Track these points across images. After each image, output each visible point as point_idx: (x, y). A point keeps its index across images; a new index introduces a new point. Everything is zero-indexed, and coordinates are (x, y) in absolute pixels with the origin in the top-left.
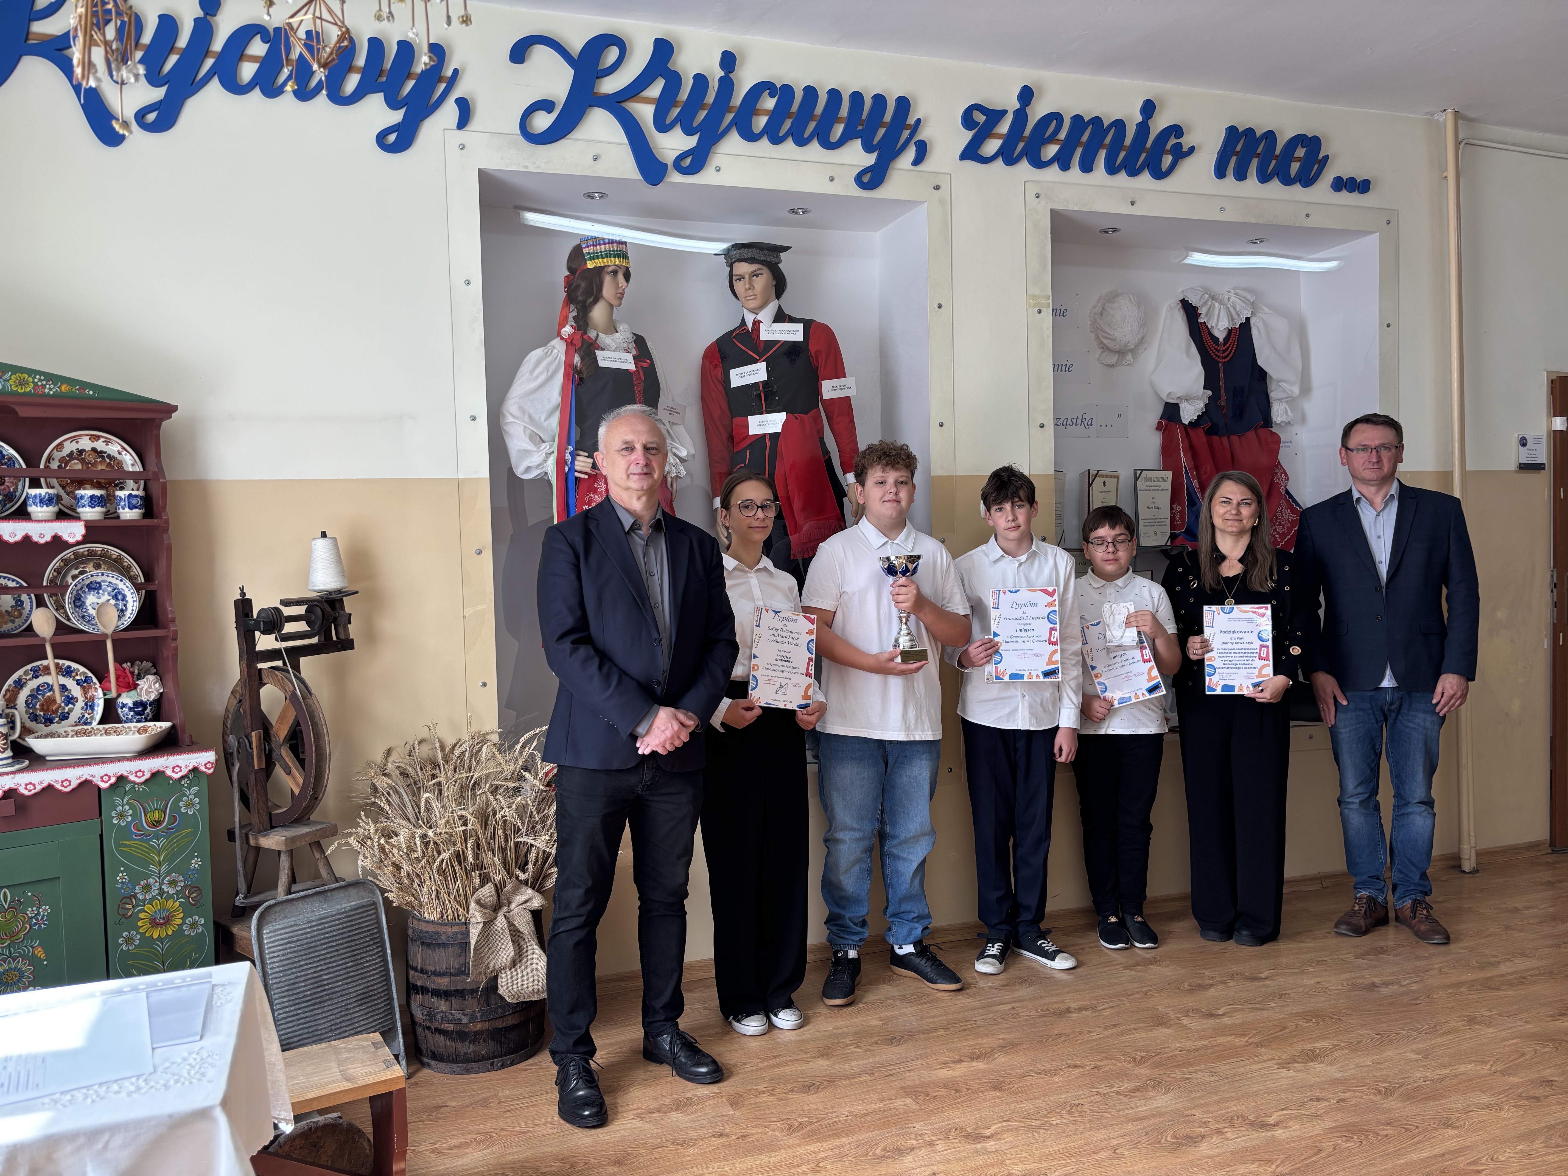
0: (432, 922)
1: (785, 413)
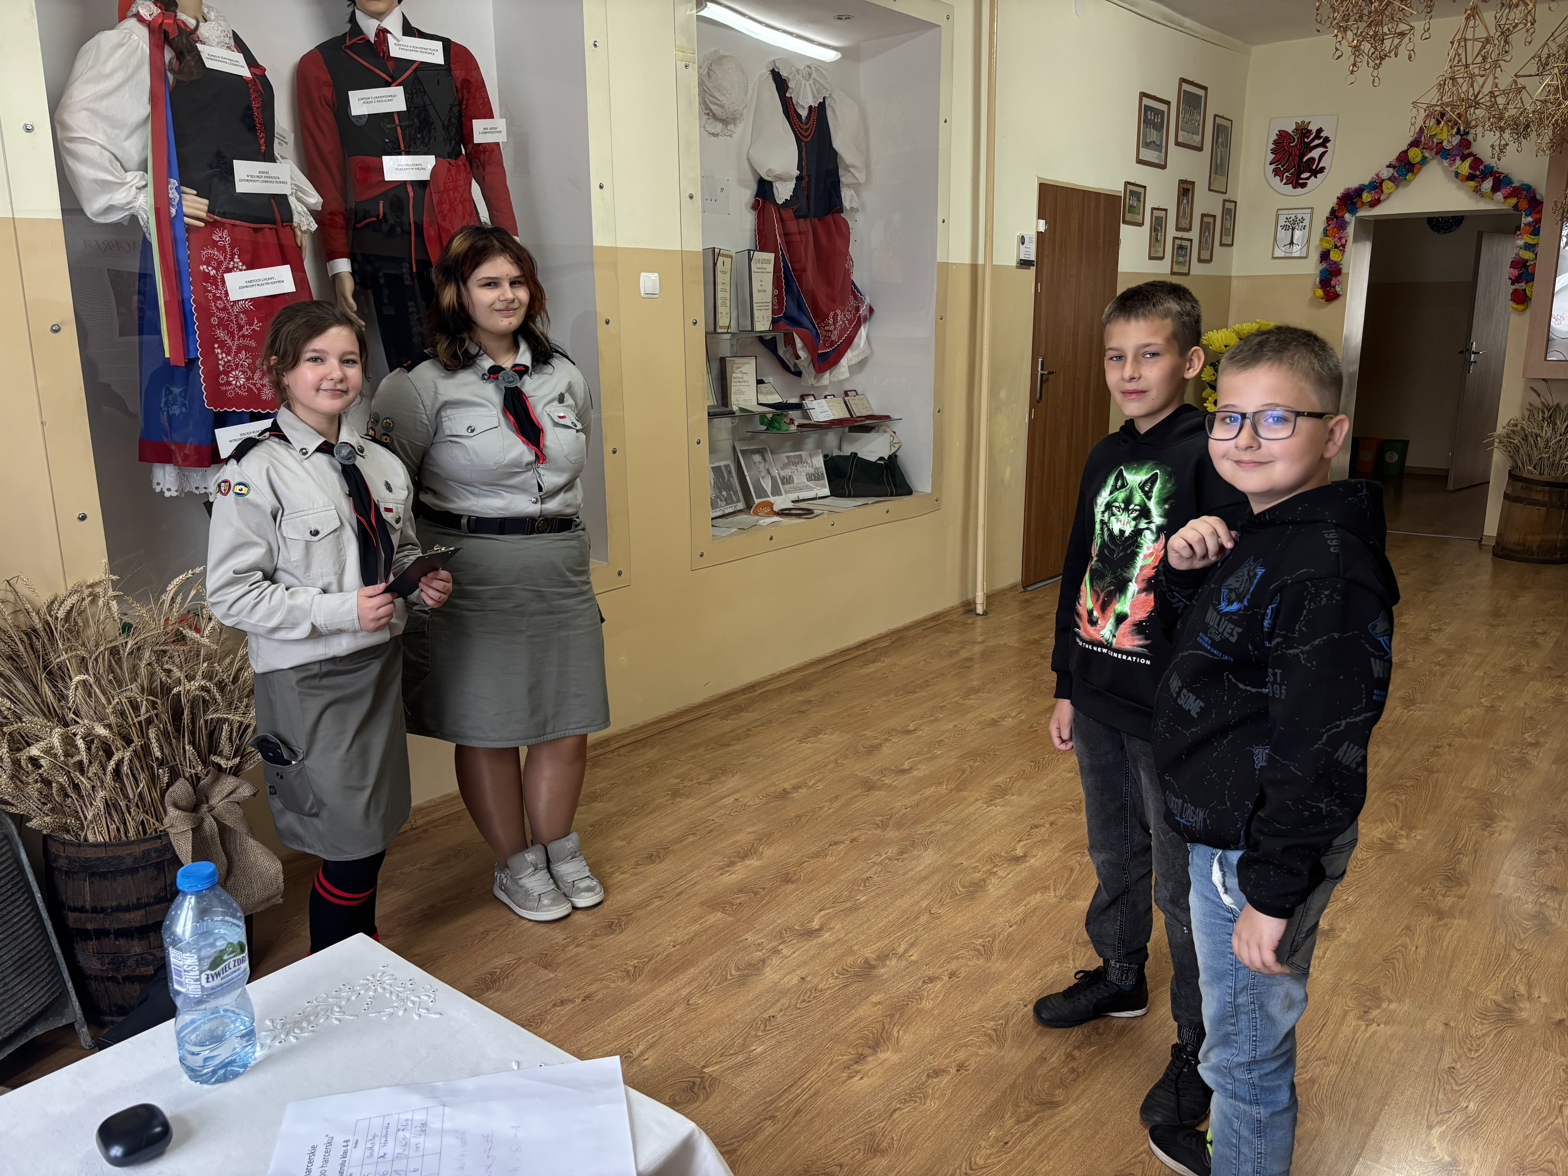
0: (105, 845)
1: (433, 157)
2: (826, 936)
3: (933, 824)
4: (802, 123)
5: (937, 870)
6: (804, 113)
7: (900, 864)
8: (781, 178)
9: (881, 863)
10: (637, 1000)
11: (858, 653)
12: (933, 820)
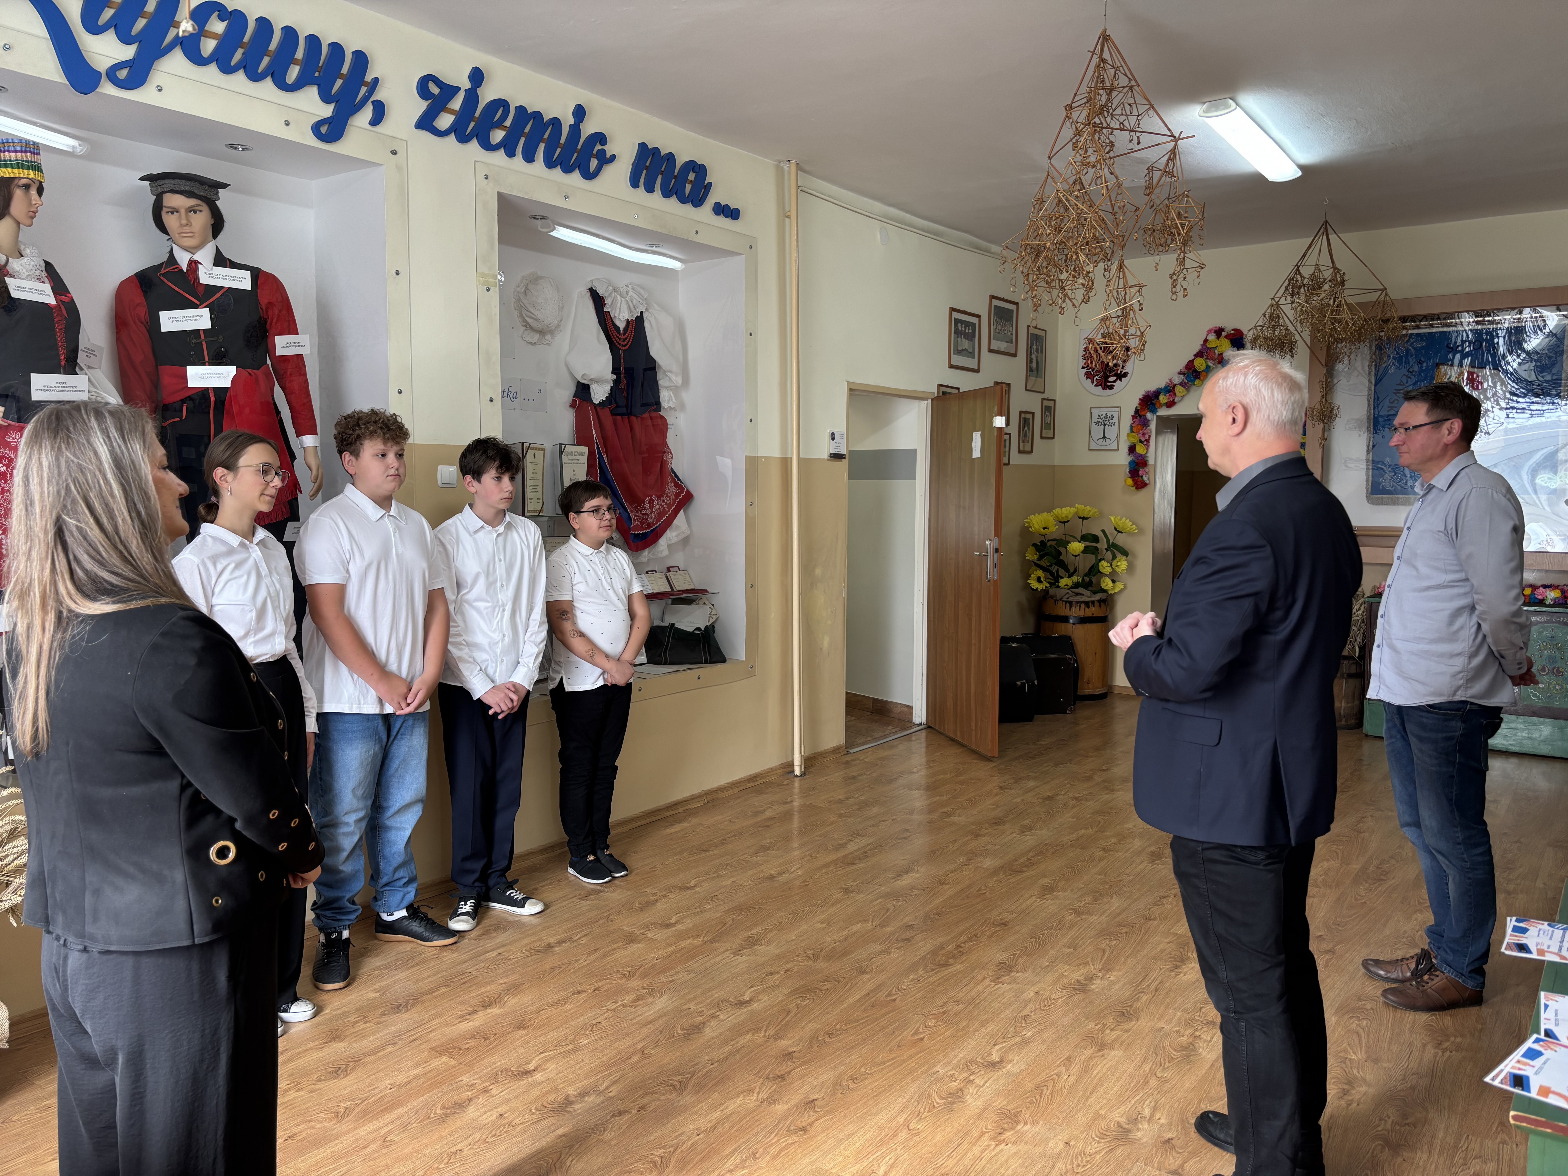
1: (234, 367)
2: (538, 1076)
3: (677, 973)
4: (619, 333)
5: (665, 1015)
6: (622, 325)
7: (632, 1010)
8: (597, 381)
9: (614, 1010)
10: (337, 1139)
11: (668, 814)
12: (677, 970)
